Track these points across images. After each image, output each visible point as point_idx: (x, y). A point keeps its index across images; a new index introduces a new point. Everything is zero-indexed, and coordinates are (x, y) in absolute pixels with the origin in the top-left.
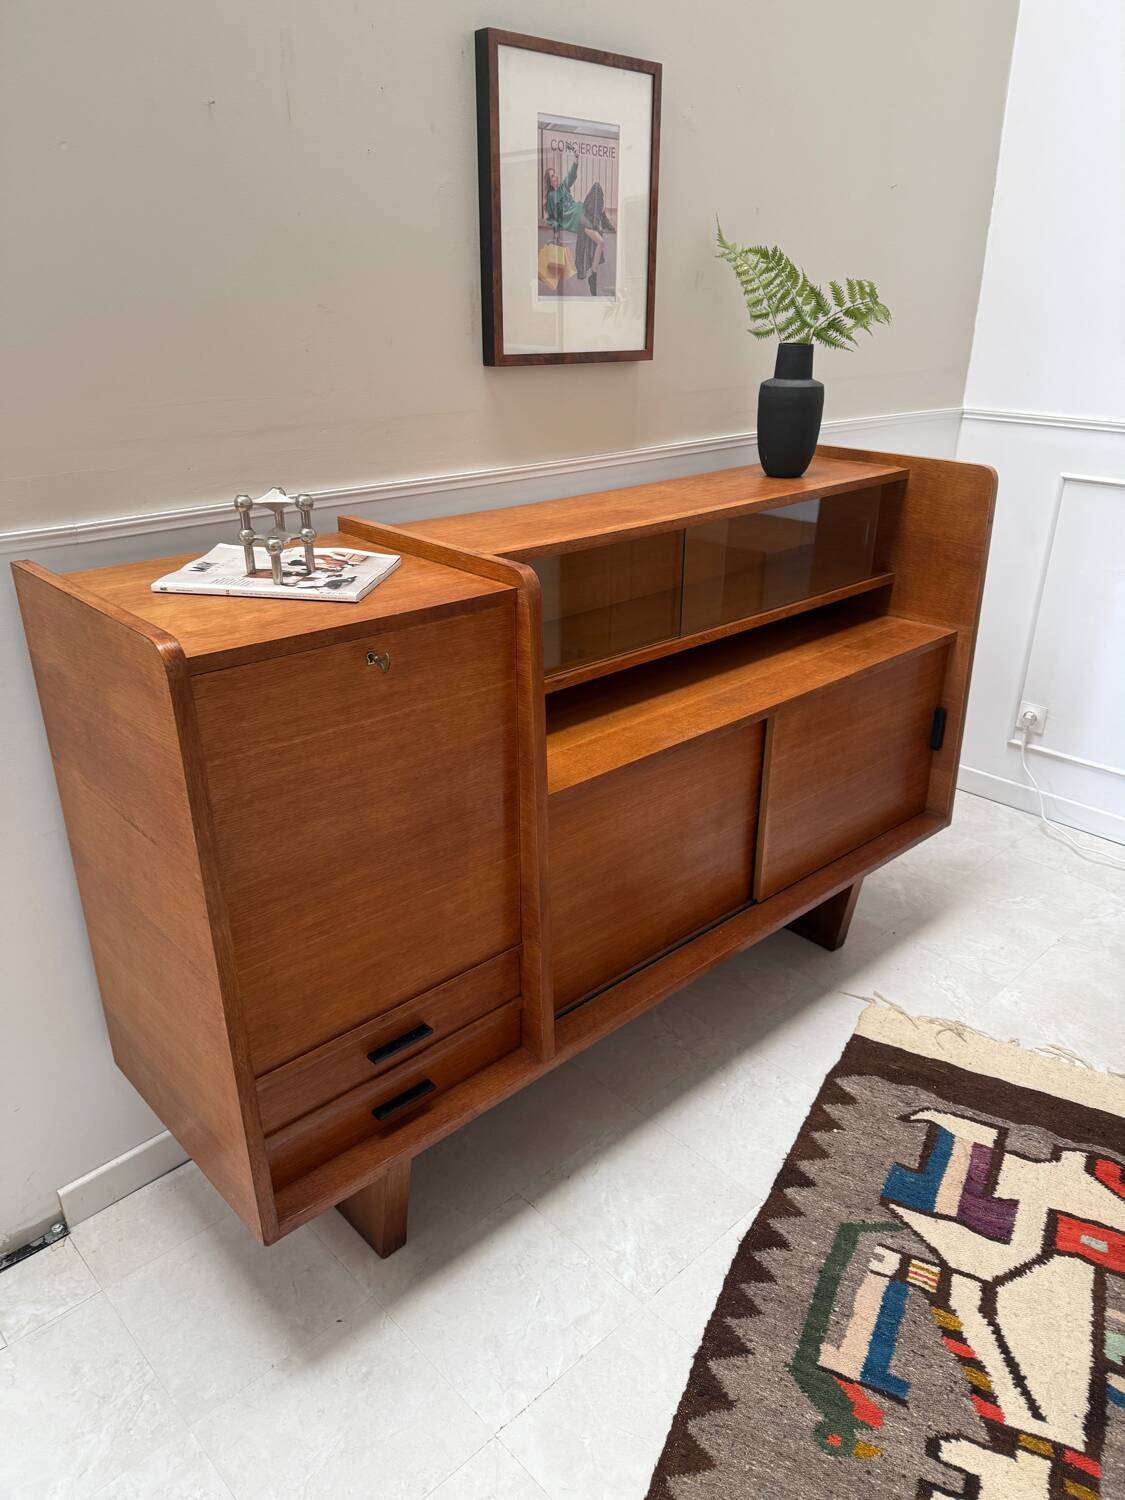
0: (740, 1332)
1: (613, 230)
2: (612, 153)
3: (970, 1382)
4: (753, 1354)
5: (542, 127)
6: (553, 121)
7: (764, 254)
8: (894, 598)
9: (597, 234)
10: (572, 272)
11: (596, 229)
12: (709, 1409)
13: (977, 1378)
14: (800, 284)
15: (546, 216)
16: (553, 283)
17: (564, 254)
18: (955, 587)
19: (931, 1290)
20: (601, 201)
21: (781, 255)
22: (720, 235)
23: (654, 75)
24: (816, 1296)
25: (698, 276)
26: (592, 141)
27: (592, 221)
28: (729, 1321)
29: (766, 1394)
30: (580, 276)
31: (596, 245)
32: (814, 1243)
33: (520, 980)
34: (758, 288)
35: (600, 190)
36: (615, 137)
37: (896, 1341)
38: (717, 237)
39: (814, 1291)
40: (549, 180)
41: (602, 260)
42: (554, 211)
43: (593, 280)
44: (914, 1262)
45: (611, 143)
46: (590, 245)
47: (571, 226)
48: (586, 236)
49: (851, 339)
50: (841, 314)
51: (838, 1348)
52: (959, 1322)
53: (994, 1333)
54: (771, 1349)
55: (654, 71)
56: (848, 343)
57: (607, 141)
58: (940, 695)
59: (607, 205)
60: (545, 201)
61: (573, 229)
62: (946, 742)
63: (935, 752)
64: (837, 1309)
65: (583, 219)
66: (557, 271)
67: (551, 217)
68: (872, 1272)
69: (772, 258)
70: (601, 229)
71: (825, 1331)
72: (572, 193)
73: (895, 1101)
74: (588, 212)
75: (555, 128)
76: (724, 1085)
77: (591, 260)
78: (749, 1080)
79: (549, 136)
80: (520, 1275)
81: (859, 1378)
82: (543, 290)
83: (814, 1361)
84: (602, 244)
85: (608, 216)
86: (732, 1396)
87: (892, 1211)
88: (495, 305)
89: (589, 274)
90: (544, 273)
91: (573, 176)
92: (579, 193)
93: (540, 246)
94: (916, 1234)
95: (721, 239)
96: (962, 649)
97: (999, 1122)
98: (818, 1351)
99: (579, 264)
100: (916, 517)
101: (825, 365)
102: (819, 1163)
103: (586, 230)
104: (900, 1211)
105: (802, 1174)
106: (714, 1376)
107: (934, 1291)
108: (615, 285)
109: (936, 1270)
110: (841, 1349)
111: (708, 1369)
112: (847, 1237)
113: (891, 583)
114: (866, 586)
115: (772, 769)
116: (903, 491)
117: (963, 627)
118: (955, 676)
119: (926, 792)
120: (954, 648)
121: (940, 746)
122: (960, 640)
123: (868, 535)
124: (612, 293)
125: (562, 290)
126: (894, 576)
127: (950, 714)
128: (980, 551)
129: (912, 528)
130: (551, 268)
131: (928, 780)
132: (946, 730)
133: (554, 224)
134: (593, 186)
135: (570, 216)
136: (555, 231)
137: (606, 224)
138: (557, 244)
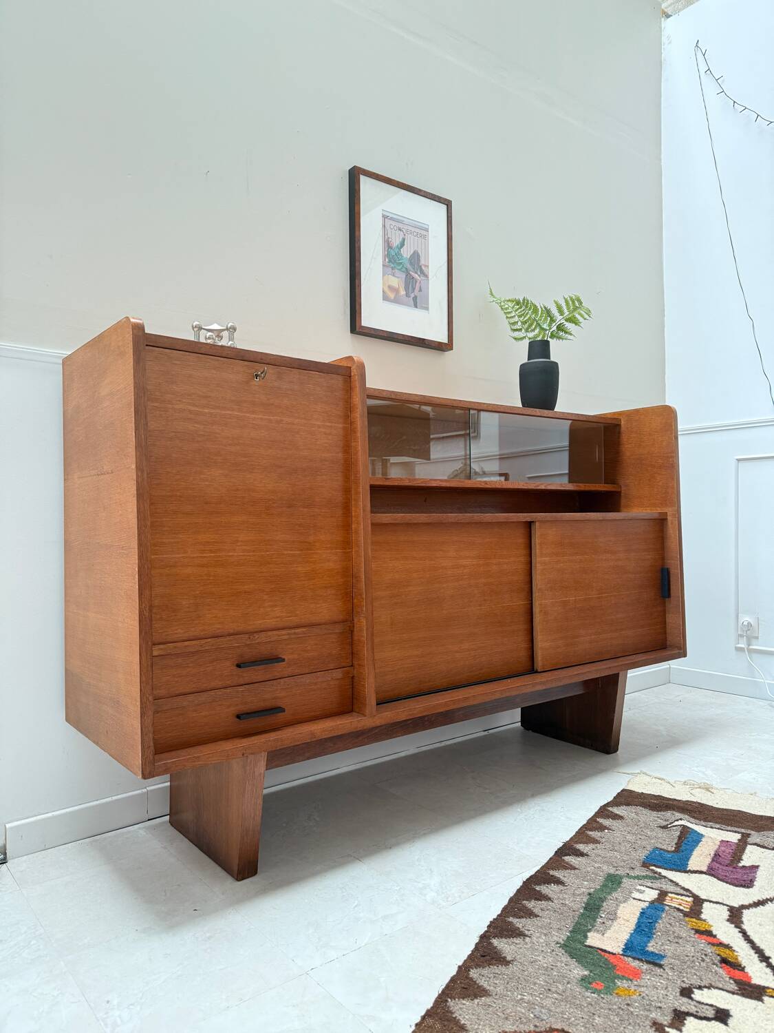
0: (520, 926)
1: (427, 276)
2: (425, 237)
3: (719, 955)
4: (530, 937)
5: (385, 217)
6: (391, 215)
7: (518, 303)
8: (623, 501)
9: (417, 275)
10: (403, 292)
11: (416, 273)
12: (489, 965)
13: (725, 953)
14: (540, 313)
15: (387, 260)
16: (392, 296)
17: (397, 281)
18: (660, 484)
19: (685, 910)
20: (419, 260)
21: (528, 301)
22: (491, 292)
23: (447, 205)
24: (585, 908)
26: (413, 229)
27: (414, 269)
28: (511, 919)
29: (540, 958)
30: (407, 295)
31: (416, 282)
32: (586, 883)
33: (352, 653)
34: (515, 316)
35: (418, 256)
36: (427, 230)
37: (654, 934)
38: (489, 292)
39: (584, 905)
40: (388, 244)
41: (420, 290)
42: (392, 258)
43: (415, 299)
44: (670, 895)
45: (424, 233)
46: (413, 281)
47: (402, 267)
48: (411, 275)
49: (571, 334)
50: (564, 321)
51: (603, 934)
52: (709, 925)
53: (740, 932)
54: (545, 935)
55: (448, 204)
56: (569, 337)
57: (422, 231)
58: (663, 559)
59: (422, 262)
60: (386, 253)
61: (402, 270)
62: (673, 592)
63: (667, 599)
64: (603, 916)
65: (409, 266)
66: (396, 291)
67: (390, 261)
68: (634, 899)
69: (522, 304)
70: (419, 274)
71: (593, 926)
72: (402, 252)
73: (656, 819)
74: (411, 264)
75: (392, 219)
76: (519, 810)
77: (414, 289)
78: (539, 808)
79: (388, 222)
80: (343, 892)
81: (621, 953)
82: (385, 298)
83: (582, 943)
84: (420, 282)
85: (423, 268)
86: (509, 958)
87: (652, 870)
88: (357, 298)
89: (412, 295)
90: (386, 290)
91: (402, 244)
92: (406, 253)
93: (384, 275)
94: (671, 881)
95: (492, 294)
96: (672, 524)
97: (743, 831)
98: (586, 937)
99: (406, 289)
100: (629, 447)
101: (557, 351)
102: (591, 846)
103: (411, 272)
104: (659, 870)
105: (579, 850)
106: (496, 947)
107: (688, 910)
108: (428, 305)
109: (690, 899)
110: (605, 935)
111: (491, 944)
112: (613, 882)
113: (619, 490)
114: (601, 487)
115: (538, 565)
116: (619, 433)
117: (670, 509)
118: (671, 543)
119: (665, 633)
120: (667, 524)
121: (669, 596)
122: (669, 518)
123: (598, 454)
124: (427, 309)
125: (397, 301)
126: (621, 487)
127: (672, 571)
128: (672, 457)
129: (628, 454)
130: (390, 288)
131: (665, 623)
132: (671, 583)
133: (392, 265)
134: (414, 252)
135: (401, 263)
136: (393, 268)
137: (422, 272)
138: (394, 276)
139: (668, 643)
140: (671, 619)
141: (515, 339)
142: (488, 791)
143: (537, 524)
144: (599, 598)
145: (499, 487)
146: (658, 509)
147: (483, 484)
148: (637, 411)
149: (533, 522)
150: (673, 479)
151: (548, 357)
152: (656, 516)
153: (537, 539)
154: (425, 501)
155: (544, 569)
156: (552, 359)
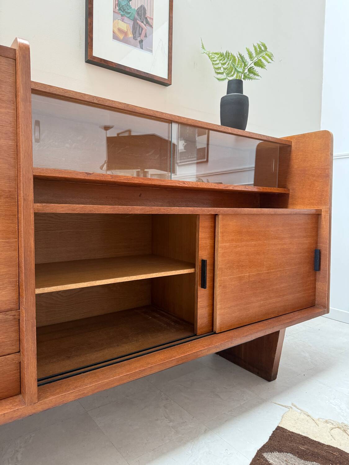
1: (151, 26)
7: (222, 55)
8: (290, 200)
9: (143, 24)
10: (131, 35)
11: (142, 22)
14: (237, 62)
15: (117, 8)
16: (121, 37)
17: (126, 26)
18: (318, 188)
20: (145, 13)
21: (229, 53)
22: (203, 46)
25: (195, 63)
27: (141, 19)
30: (135, 38)
31: (142, 29)
34: (219, 63)
35: (144, 8)
38: (201, 46)
41: (146, 36)
42: (121, 7)
43: (141, 41)
46: (140, 28)
47: (131, 16)
48: (137, 23)
49: (258, 76)
50: (254, 66)
56: (257, 77)
58: (316, 242)
59: (148, 15)
60: (117, 2)
61: (130, 18)
62: (322, 267)
63: (317, 272)
65: (136, 16)
66: (126, 34)
67: (120, 9)
69: (226, 56)
70: (145, 23)
72: (130, 4)
74: (138, 14)
77: (140, 34)
82: (115, 37)
84: (146, 30)
85: (149, 20)
89: (139, 39)
90: (116, 31)
93: (114, 19)
95: (203, 48)
96: (325, 218)
99: (134, 33)
100: (297, 162)
101: (248, 88)
103: (137, 21)
108: (152, 48)
113: (287, 192)
114: (275, 190)
115: (219, 249)
116: (290, 151)
117: (324, 207)
118: (323, 232)
119: (315, 295)
120: (321, 218)
121: (319, 269)
122: (323, 214)
123: (274, 166)
124: (151, 51)
125: (125, 41)
126: (289, 190)
127: (323, 252)
128: (328, 169)
129: (296, 167)
130: (120, 30)
131: (315, 288)
132: (322, 260)
133: (122, 13)
134: (141, 6)
135: (129, 13)
136: (122, 16)
137: (147, 22)
138: (123, 21)
139: (316, 302)
140: (319, 285)
141: (218, 79)
142: (171, 424)
143: (220, 216)
144: (268, 273)
145: (195, 186)
146: (315, 206)
147: (181, 183)
148: (304, 136)
149: (217, 215)
150: (327, 185)
151: (241, 92)
152: (313, 212)
153: (219, 229)
154: (140, 196)
155: (224, 252)
156: (244, 94)
